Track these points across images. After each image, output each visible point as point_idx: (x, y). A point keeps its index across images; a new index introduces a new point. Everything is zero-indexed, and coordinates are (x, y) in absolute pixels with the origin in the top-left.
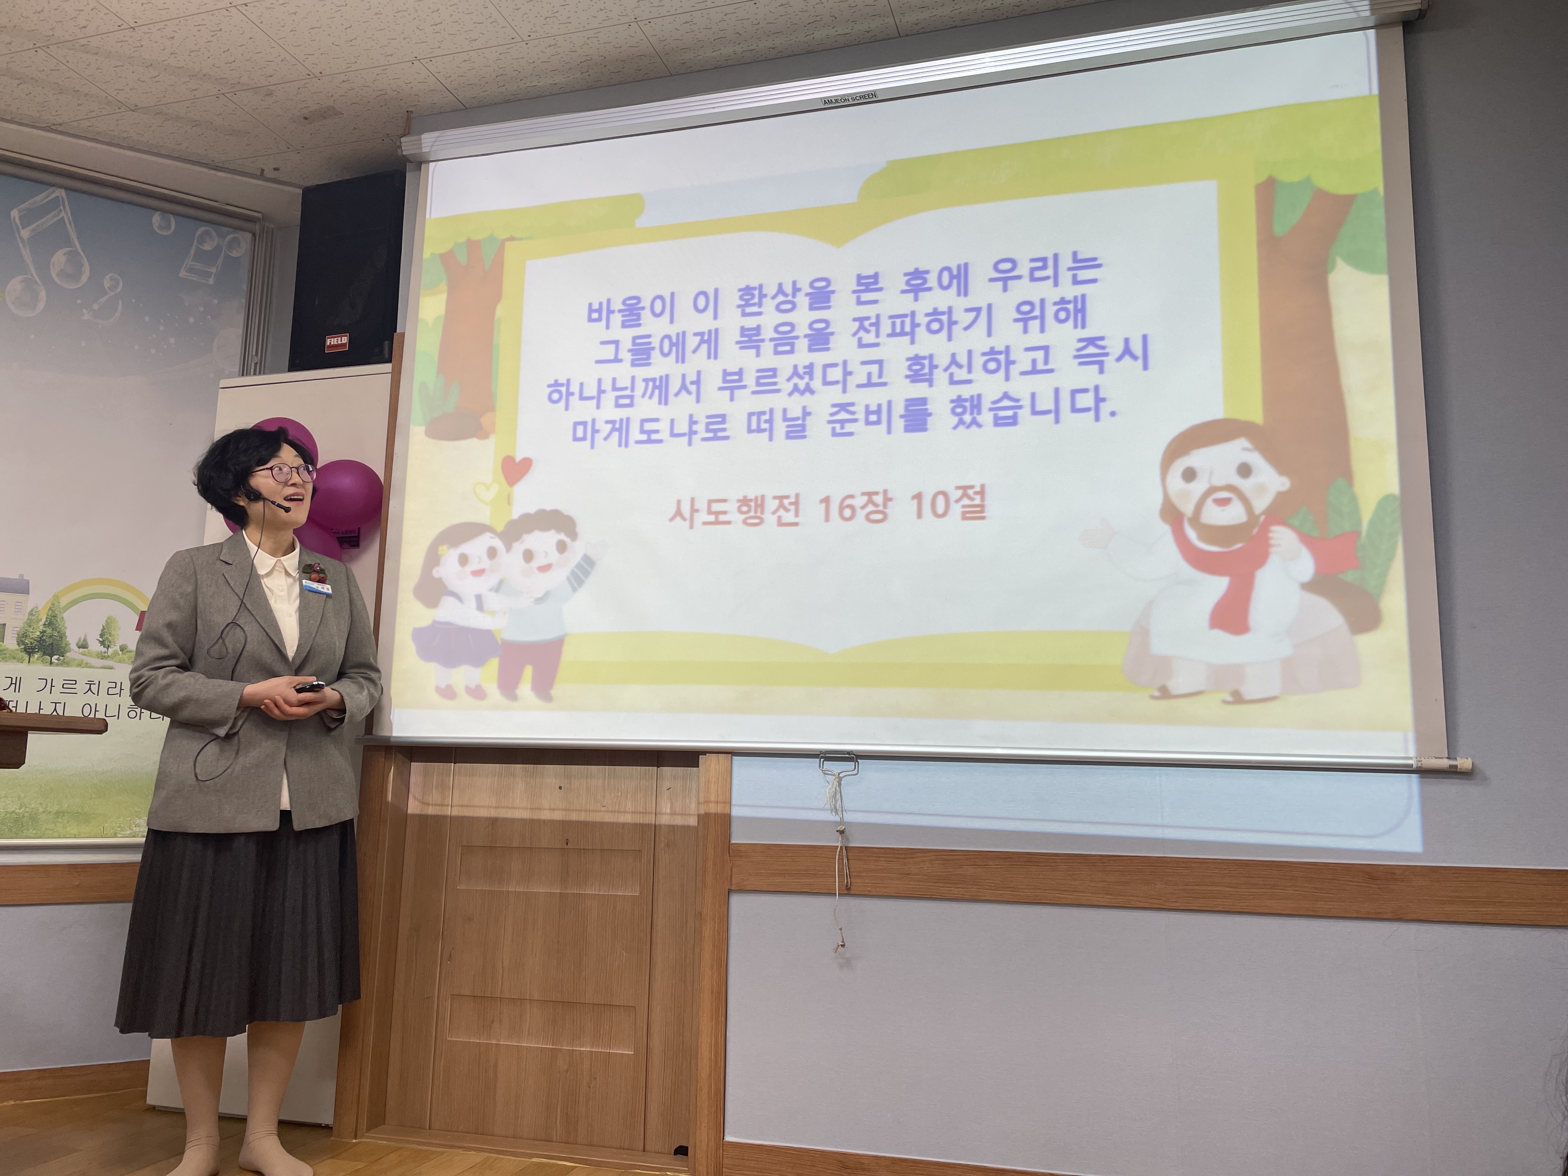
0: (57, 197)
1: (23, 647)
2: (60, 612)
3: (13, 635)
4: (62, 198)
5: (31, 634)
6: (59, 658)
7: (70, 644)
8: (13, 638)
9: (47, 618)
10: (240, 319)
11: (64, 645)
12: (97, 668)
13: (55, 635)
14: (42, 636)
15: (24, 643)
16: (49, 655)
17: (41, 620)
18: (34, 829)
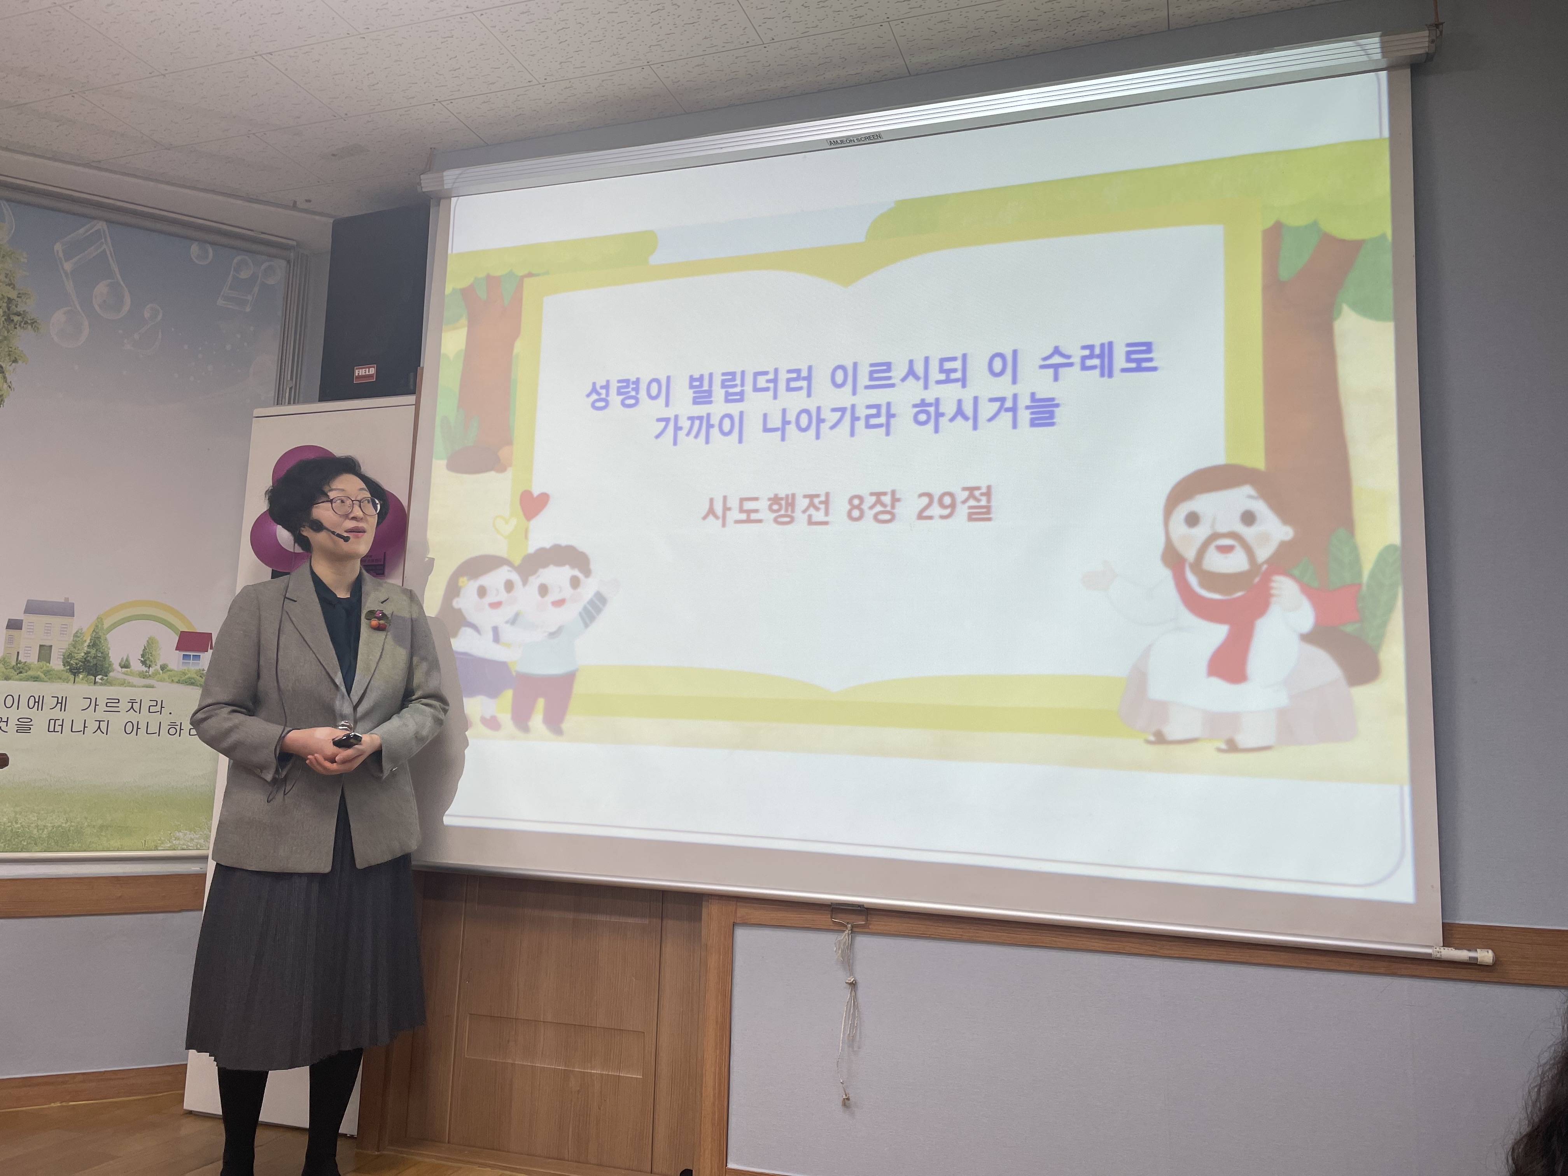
0: (99, 230)
1: (69, 667)
2: (104, 634)
3: (60, 656)
4: (104, 231)
5: (76, 655)
6: (102, 678)
7: (113, 664)
8: (59, 659)
9: (91, 639)
10: (275, 347)
11: (107, 666)
12: (139, 687)
13: (99, 655)
14: (87, 657)
15: (69, 664)
16: (93, 676)
17: (85, 641)
18: (79, 843)
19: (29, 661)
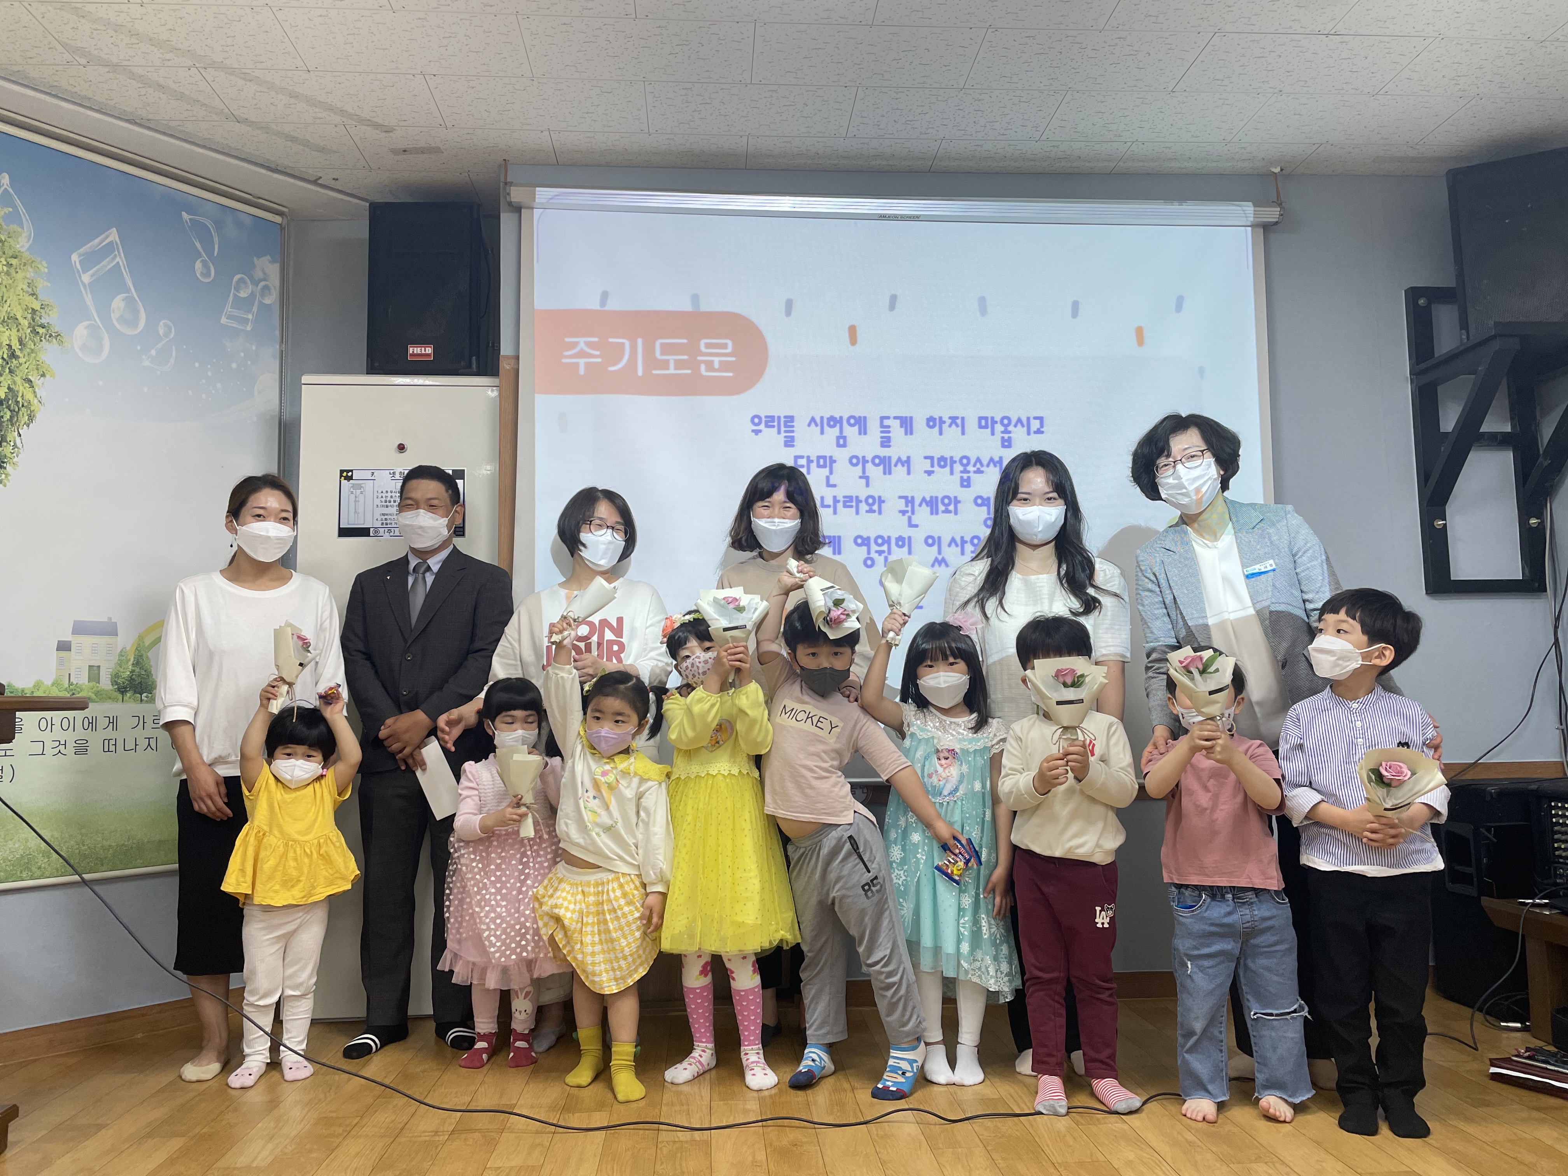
0: (112, 241)
1: (116, 687)
2: (146, 652)
3: (107, 676)
4: (117, 241)
5: (122, 674)
6: (147, 695)
8: (107, 679)
9: (134, 658)
13: (143, 673)
14: (132, 676)
16: (139, 694)
17: (130, 660)
19: (80, 683)
